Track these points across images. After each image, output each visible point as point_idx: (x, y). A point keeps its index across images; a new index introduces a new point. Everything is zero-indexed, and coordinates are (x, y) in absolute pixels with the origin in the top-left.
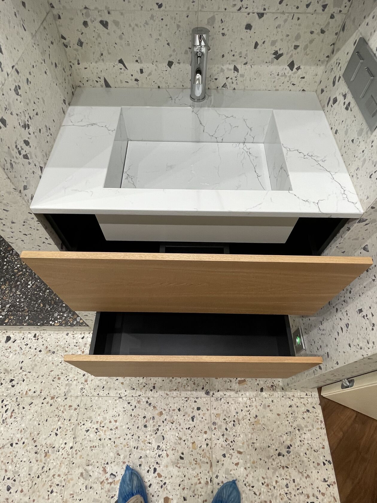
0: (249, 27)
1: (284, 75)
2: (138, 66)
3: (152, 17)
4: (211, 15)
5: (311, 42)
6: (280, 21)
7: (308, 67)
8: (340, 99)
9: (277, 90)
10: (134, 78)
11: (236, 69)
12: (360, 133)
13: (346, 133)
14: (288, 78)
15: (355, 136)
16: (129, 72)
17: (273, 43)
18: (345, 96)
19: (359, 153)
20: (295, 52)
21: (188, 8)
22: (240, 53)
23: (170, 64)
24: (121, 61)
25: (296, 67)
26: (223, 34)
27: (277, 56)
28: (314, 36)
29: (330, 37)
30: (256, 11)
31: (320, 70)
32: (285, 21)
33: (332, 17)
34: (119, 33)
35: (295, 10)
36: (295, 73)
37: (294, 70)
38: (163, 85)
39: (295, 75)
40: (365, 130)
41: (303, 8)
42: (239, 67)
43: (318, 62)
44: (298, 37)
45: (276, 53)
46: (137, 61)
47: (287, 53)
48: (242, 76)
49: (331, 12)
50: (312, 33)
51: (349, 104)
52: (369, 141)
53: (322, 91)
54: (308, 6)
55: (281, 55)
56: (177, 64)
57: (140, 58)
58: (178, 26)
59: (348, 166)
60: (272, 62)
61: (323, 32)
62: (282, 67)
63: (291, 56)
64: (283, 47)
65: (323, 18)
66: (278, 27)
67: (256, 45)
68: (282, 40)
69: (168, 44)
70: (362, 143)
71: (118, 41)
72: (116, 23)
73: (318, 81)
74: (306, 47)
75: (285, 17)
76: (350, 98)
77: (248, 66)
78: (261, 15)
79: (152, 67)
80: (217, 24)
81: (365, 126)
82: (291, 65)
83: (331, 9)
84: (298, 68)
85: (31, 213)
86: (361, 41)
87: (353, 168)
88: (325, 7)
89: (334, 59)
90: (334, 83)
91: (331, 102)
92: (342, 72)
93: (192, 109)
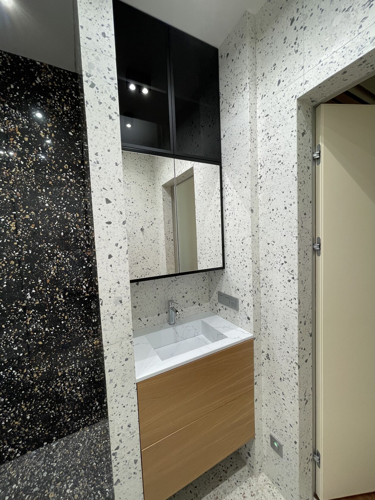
0: (183, 297)
1: (198, 308)
2: (146, 319)
3: (152, 301)
4: (171, 296)
5: (203, 297)
6: (192, 293)
7: (205, 304)
8: (221, 308)
9: (197, 314)
10: (144, 324)
11: (182, 310)
12: (235, 313)
13: (230, 316)
14: (200, 309)
15: (234, 315)
16: (143, 322)
17: (192, 299)
18: (223, 307)
19: (239, 319)
20: (199, 300)
21: (164, 296)
22: (183, 305)
23: (159, 315)
24: (140, 319)
27: (194, 303)
28: (203, 295)
29: (207, 294)
30: (184, 292)
31: (208, 304)
32: (194, 293)
33: (206, 289)
34: (140, 308)
35: (195, 290)
36: (201, 307)
38: (156, 324)
40: (236, 312)
43: (207, 302)
44: (198, 296)
45: (193, 302)
48: (185, 312)
52: (239, 314)
53: (213, 309)
54: (198, 288)
55: (195, 302)
56: (161, 314)
57: (147, 316)
58: (161, 302)
59: (238, 325)
60: (193, 305)
61: (205, 293)
62: (197, 306)
63: (198, 302)
64: (195, 300)
65: (203, 290)
66: (192, 295)
67: (187, 301)
68: (194, 298)
69: (158, 308)
70: (237, 316)
71: (139, 311)
73: (209, 307)
74: (202, 298)
76: (225, 307)
77: (186, 308)
78: (186, 293)
79: (152, 318)
80: (174, 298)
81: (235, 311)
82: (199, 305)
83: (205, 288)
84: (202, 305)
85: (135, 384)
86: (219, 292)
87: (240, 325)
88: (203, 287)
89: (211, 300)
90: (216, 305)
91: (218, 311)
92: (217, 301)
93: (172, 328)
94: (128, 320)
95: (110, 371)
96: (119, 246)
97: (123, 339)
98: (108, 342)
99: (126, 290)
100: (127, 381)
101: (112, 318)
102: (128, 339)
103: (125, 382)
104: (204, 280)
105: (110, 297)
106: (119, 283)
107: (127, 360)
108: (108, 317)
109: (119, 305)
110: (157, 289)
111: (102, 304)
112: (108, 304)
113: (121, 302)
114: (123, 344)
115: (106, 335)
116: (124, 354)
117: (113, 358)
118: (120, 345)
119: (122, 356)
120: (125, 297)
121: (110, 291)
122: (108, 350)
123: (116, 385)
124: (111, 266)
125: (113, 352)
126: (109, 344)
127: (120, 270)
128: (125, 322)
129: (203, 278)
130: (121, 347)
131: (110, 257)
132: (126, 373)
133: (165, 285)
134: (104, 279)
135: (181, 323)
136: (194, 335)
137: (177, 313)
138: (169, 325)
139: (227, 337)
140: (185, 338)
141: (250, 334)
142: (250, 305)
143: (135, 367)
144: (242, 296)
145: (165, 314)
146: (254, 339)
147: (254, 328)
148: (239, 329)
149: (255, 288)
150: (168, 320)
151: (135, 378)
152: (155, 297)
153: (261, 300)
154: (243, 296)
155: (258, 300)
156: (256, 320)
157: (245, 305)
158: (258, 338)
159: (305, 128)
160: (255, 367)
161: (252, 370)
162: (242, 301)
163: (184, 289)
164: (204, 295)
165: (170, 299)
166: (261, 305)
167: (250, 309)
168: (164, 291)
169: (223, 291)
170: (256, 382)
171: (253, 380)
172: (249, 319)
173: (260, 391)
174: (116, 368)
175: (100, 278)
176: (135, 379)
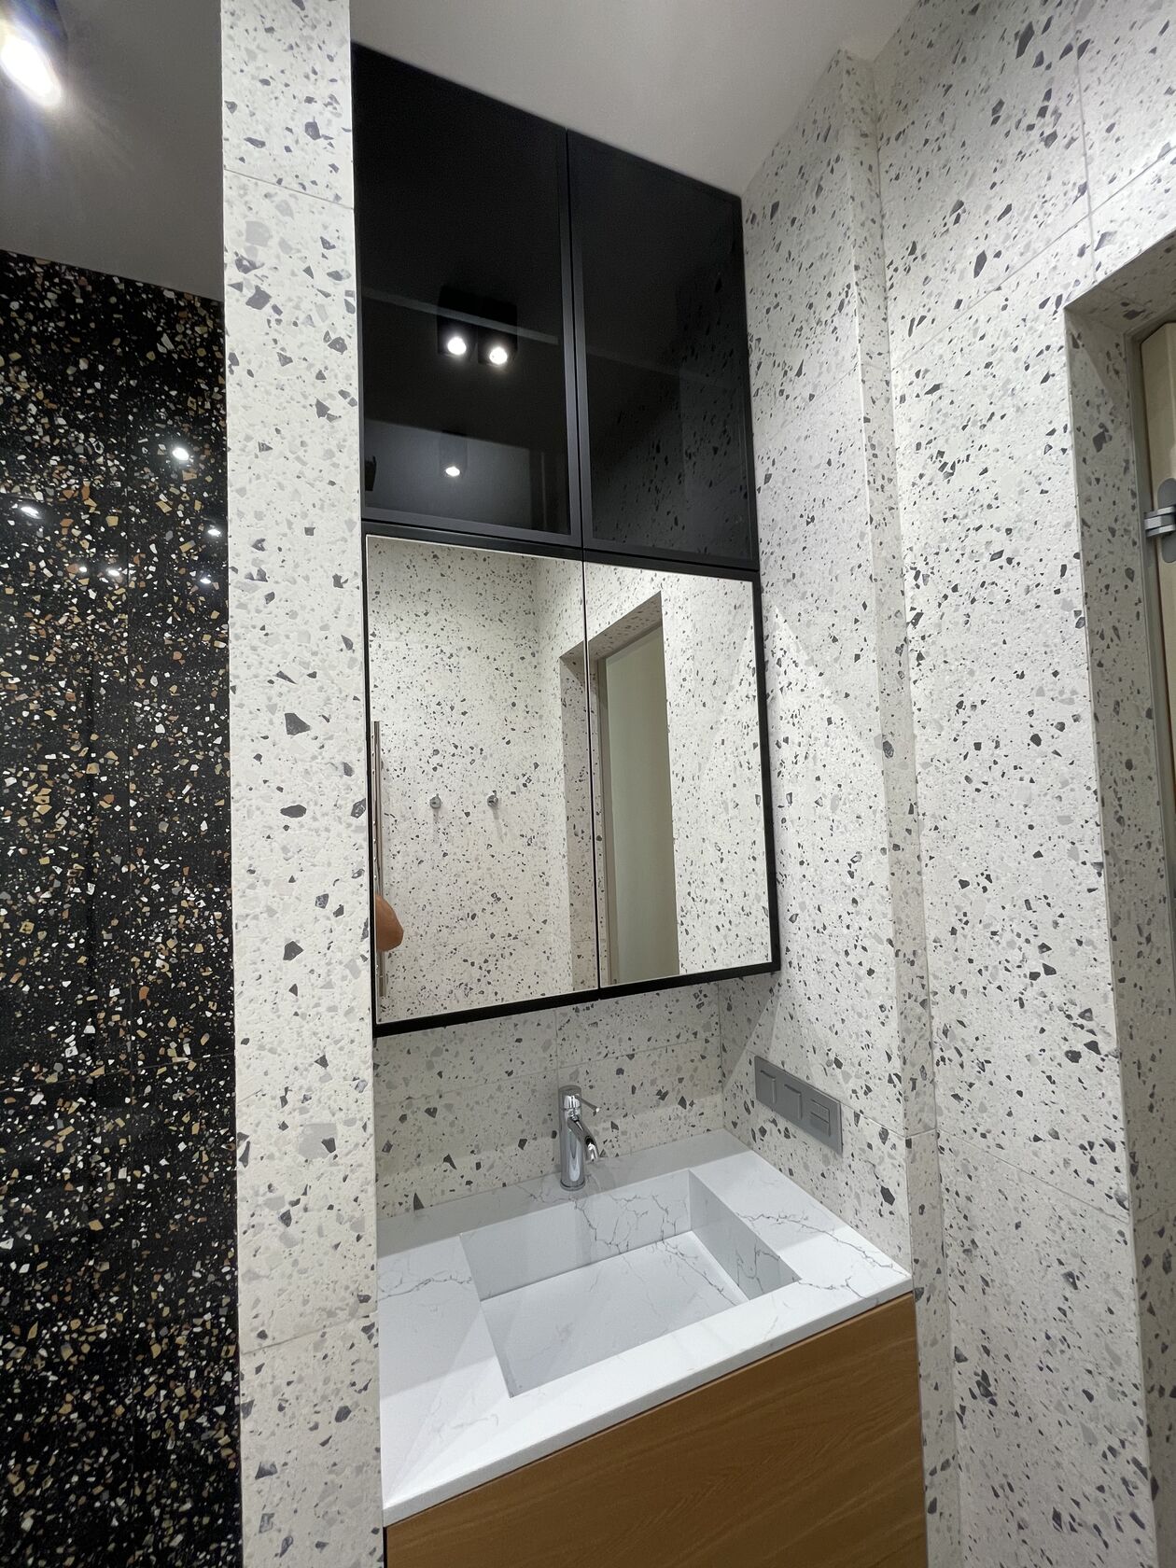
0: (620, 1071)
1: (678, 1117)
2: (474, 1159)
3: (499, 1088)
4: (572, 1070)
5: (696, 1070)
6: (654, 1057)
7: (703, 1100)
8: (768, 1126)
9: (675, 1140)
10: (465, 1180)
11: (614, 1126)
12: (826, 1161)
13: (806, 1167)
14: (683, 1120)
15: (822, 1167)
16: (458, 1172)
17: (653, 1082)
18: (774, 1122)
19: (844, 1190)
20: (680, 1086)
21: (546, 1068)
22: (616, 1104)
23: (522, 1143)
24: (448, 1159)
25: (688, 1103)
26: (591, 1087)
27: (662, 1095)
28: (696, 1063)
29: (713, 1061)
30: (624, 1053)
31: (718, 1098)
32: (660, 1056)
33: (707, 1041)
34: (451, 1118)
35: (666, 1044)
36: (689, 1111)
37: (688, 1106)
38: (510, 1180)
39: (691, 1114)
40: (830, 1155)
41: (674, 1039)
42: (617, 1122)
43: (712, 1091)
44: (679, 1069)
45: (659, 1093)
46: (472, 1152)
47: (673, 1089)
48: (624, 1133)
49: (704, 1037)
50: (692, 1061)
51: (786, 1129)
52: (844, 1166)
53: (735, 1124)
54: (678, 1037)
55: (666, 1093)
56: (532, 1141)
57: (477, 1146)
58: (533, 1091)
59: (840, 1213)
60: (658, 1105)
61: (703, 1057)
62: (672, 1108)
63: (679, 1091)
64: (664, 1084)
65: (698, 1045)
66: (654, 1063)
67: (634, 1089)
68: (662, 1076)
69: (520, 1117)
70: (838, 1173)
71: (447, 1130)
72: (449, 1107)
73: (722, 1114)
74: (692, 1077)
75: (658, 1052)
76: (782, 1123)
77: (629, 1118)
78: (631, 1057)
79: (494, 1155)
80: (582, 1077)
81: (826, 1150)
82: (682, 1102)
83: (702, 1035)
84: (692, 1104)
85: (375, 1531)
86: (758, 1058)
87: (849, 1214)
88: (695, 1034)
89: (730, 1082)
90: (748, 1110)
91: (758, 1135)
92: (752, 1094)
93: (572, 1204)
94: (357, 1225)
95: (262, 1473)
96: (332, 905)
97: (331, 1314)
98: (262, 1335)
99: (356, 1094)
100: (340, 1518)
101: (286, 1218)
102: (352, 1314)
103: (331, 1523)
104: (698, 1006)
105: (284, 1126)
106: (323, 1062)
107: (343, 1414)
108: (270, 1217)
109: (322, 1161)
110: (519, 1040)
111: (245, 1159)
112: (271, 1157)
113: (330, 1145)
114: (329, 1342)
115: (257, 1301)
116: (331, 1386)
117: (281, 1408)
118: (317, 1347)
119: (324, 1398)
120: (349, 1123)
121: (284, 1101)
122: (258, 1370)
123: (287, 1543)
124: (294, 990)
125: (281, 1382)
126: (268, 1342)
127: (332, 1009)
128: (346, 1234)
129: (696, 996)
130: (320, 1355)
131: (292, 950)
132: (338, 1481)
133: (549, 1027)
134: (261, 1048)
135: (610, 1185)
136: (659, 1237)
137: (591, 1146)
138: (561, 1191)
139: (795, 1278)
140: (622, 1247)
141: (897, 1266)
142: (892, 1138)
143: (378, 1450)
144: (854, 1091)
145: (549, 1140)
146: (917, 1293)
147: (915, 1241)
148: (846, 1232)
149: (913, 1065)
150: (556, 1166)
151: (378, 1501)
152: (510, 1074)
153: (939, 1119)
154: (861, 1093)
155: (926, 1117)
156: (922, 1207)
157: (870, 1131)
158: (932, 1287)
159: (1105, 418)
160: (925, 1430)
161: (915, 1441)
162: (857, 1116)
163: (620, 1040)
164: (701, 1065)
165: (566, 1081)
166: (942, 1143)
167: (890, 1156)
168: (546, 1047)
169: (774, 1058)
170: (934, 1504)
171: (922, 1490)
172: (888, 1196)
173: (956, 1541)
174: (290, 1459)
175: (245, 1042)
176: (380, 1506)
